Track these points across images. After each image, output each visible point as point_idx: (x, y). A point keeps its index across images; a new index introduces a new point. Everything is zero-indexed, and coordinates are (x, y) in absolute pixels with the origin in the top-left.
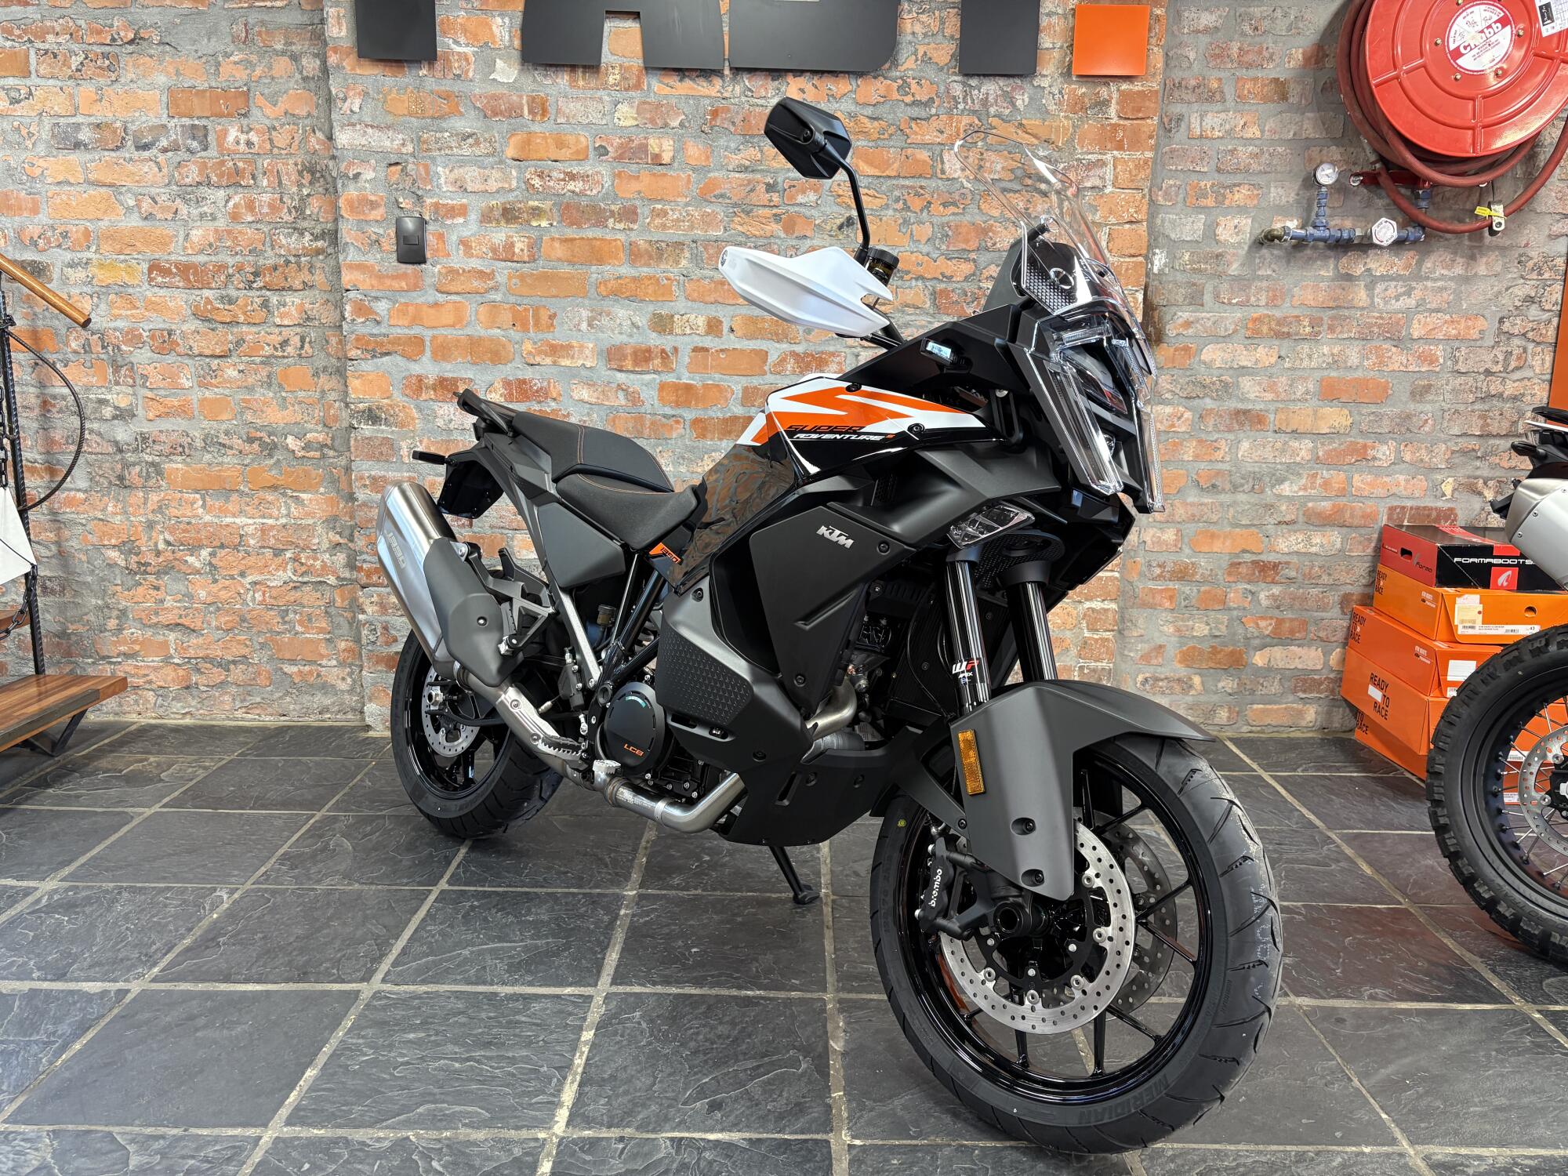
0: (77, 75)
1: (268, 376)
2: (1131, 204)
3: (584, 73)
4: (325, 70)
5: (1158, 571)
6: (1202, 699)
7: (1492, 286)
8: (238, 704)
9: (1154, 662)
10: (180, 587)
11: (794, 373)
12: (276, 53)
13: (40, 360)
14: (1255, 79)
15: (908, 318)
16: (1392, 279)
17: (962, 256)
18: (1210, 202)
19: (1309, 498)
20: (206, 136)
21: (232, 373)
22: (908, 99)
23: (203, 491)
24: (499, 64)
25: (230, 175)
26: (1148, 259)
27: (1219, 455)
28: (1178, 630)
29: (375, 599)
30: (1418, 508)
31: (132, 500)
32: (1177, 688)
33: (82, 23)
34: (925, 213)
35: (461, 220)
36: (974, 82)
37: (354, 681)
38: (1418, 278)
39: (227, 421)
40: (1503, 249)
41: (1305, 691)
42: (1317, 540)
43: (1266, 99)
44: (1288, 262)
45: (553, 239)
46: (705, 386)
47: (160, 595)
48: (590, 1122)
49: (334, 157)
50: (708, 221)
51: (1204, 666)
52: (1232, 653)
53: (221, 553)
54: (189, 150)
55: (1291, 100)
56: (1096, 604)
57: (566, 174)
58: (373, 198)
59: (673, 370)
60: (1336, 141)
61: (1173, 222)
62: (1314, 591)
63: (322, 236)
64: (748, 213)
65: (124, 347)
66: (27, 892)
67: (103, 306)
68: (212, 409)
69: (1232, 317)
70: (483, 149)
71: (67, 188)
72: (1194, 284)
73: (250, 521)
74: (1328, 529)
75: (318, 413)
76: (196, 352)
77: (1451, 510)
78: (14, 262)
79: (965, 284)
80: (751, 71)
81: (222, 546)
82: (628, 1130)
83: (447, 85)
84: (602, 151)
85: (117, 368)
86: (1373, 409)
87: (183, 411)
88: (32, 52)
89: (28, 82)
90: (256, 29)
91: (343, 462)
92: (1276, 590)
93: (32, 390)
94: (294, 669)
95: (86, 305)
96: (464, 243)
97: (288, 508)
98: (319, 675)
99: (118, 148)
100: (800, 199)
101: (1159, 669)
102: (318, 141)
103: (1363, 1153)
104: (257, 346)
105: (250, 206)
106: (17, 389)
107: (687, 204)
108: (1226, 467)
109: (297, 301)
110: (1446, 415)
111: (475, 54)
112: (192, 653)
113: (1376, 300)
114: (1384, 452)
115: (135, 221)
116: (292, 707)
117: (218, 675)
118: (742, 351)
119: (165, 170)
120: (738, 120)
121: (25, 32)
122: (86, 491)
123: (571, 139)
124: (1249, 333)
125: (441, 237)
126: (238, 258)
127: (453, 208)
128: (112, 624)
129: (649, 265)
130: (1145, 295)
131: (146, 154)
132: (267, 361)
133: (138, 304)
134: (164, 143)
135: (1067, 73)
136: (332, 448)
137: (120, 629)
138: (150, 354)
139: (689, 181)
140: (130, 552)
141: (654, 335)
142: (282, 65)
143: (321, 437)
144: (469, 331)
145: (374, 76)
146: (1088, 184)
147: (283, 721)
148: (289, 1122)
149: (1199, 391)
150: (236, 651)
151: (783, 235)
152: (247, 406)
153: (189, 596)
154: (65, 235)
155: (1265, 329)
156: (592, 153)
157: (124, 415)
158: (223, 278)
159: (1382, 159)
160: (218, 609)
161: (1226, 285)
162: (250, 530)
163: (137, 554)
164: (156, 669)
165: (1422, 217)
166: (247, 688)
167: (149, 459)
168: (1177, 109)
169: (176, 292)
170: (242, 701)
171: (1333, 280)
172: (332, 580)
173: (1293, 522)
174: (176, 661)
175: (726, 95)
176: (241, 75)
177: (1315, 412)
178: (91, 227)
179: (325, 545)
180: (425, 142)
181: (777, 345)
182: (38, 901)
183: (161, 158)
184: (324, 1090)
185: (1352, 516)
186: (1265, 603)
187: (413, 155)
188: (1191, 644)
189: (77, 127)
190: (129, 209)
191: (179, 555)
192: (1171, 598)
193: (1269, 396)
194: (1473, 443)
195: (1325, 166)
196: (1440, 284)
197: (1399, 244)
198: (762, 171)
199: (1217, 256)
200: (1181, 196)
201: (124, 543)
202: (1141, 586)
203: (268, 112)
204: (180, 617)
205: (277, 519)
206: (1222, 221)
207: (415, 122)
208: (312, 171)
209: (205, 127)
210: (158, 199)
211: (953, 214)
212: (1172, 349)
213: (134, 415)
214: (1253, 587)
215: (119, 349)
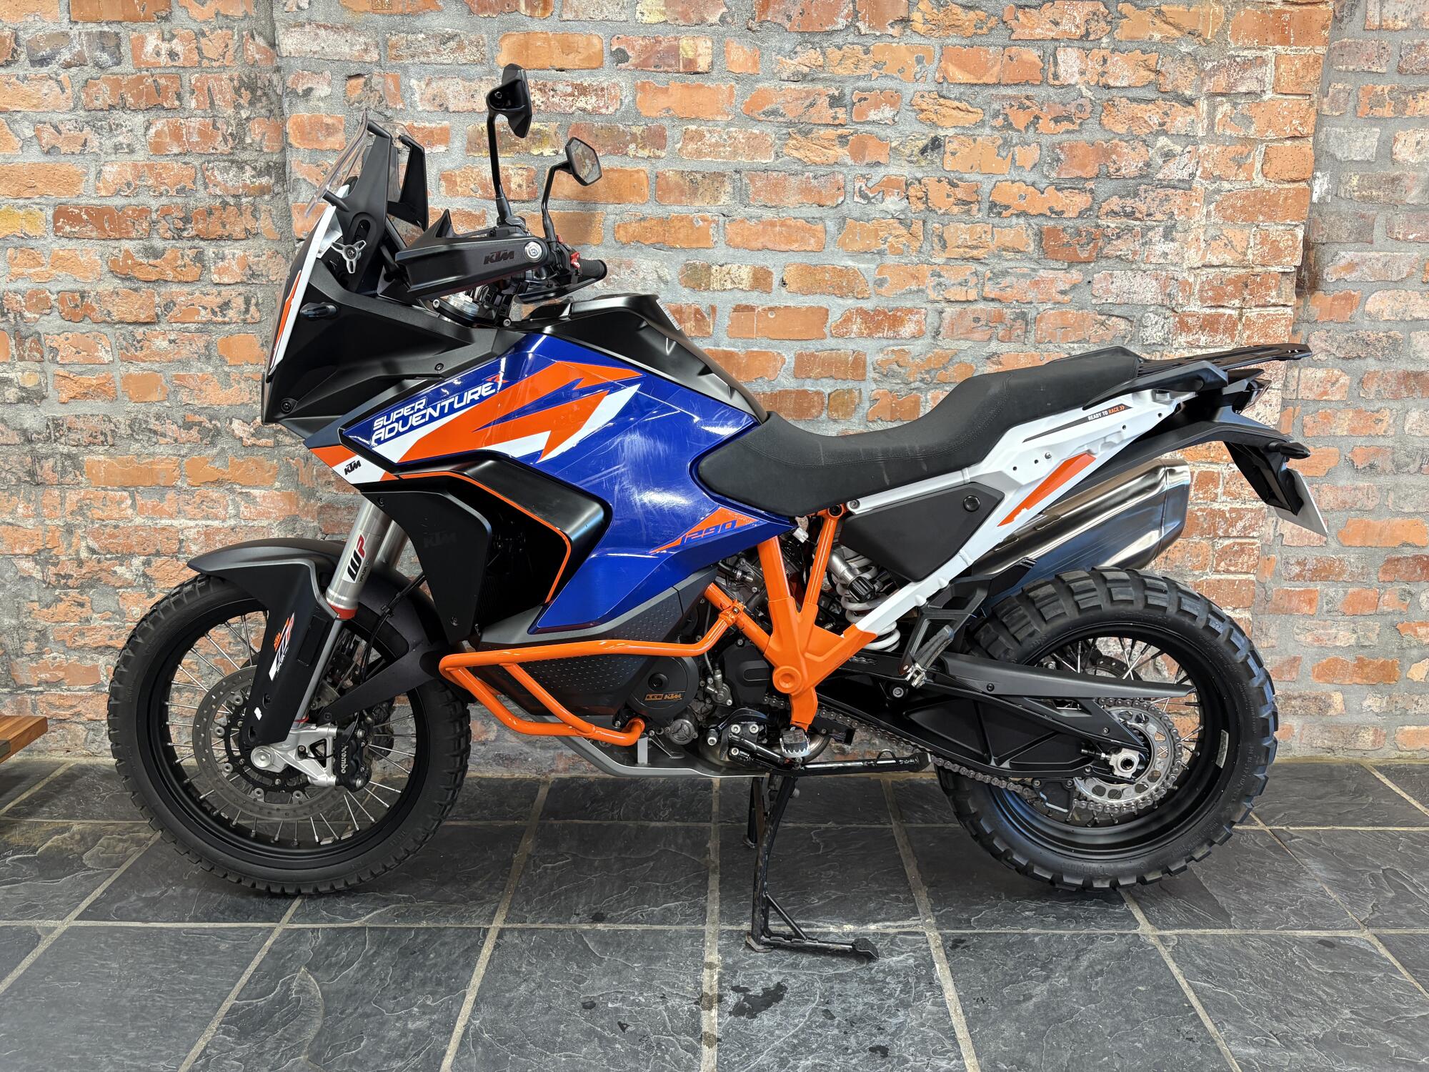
1: (207, 347)
2: (1295, 114)
5: (1297, 569)
6: (1342, 720)
9: (1287, 677)
10: (110, 603)
11: (860, 335)
15: (1006, 264)
17: (1076, 185)
18: (1387, 112)
20: (118, 46)
21: (161, 343)
23: (131, 488)
25: (149, 96)
26: (1308, 185)
27: (1380, 429)
28: (1318, 639)
31: (47, 500)
32: (1314, 708)
34: (1032, 129)
35: (442, 148)
39: (158, 402)
46: (751, 355)
47: (86, 612)
49: (278, 69)
50: (755, 145)
51: (1347, 681)
52: (1382, 665)
53: (157, 562)
54: (97, 64)
57: (575, 86)
58: (329, 121)
59: (710, 335)
61: (1339, 138)
63: (268, 170)
64: (806, 134)
65: (27, 314)
68: (140, 387)
69: (1407, 257)
70: (469, 54)
72: (1363, 216)
73: (192, 523)
76: (116, 318)
79: (1079, 221)
81: (158, 554)
84: (621, 56)
85: (21, 339)
87: (103, 391)
97: (237, 507)
99: (8, 64)
100: (873, 115)
101: (1292, 686)
102: (259, 49)
104: (191, 309)
105: (176, 134)
107: (729, 124)
108: (1389, 442)
109: (239, 253)
118: (797, 309)
119: (69, 91)
120: (794, 12)
123: (581, 41)
124: (1427, 276)
126: (164, 200)
127: (432, 132)
128: (30, 647)
129: (680, 203)
130: (1306, 231)
131: (44, 71)
132: (204, 328)
133: (43, 260)
134: (66, 56)
136: (290, 435)
137: (40, 654)
138: (59, 322)
139: (731, 95)
140: (47, 563)
141: (687, 291)
146: (1243, 89)
149: (1359, 349)
151: (849, 161)
152: (181, 384)
153: (121, 613)
156: (607, 60)
157: (32, 397)
158: (145, 225)
161: (1402, 217)
162: (192, 534)
163: (55, 565)
164: (83, 699)
167: (65, 451)
169: (89, 244)
180: (393, 47)
181: (840, 301)
183: (63, 75)
186: (1425, 606)
187: (378, 64)
188: (1332, 655)
190: (26, 142)
191: (105, 564)
192: (1310, 602)
198: (824, 79)
199: (1395, 180)
200: (1351, 104)
201: (39, 552)
202: (1273, 588)
203: (196, 11)
204: (111, 638)
205: (224, 521)
206: (1401, 135)
207: (381, 21)
208: (251, 88)
209: (117, 34)
210: (61, 127)
211: (1067, 132)
212: (1329, 299)
213: (44, 397)
214: (1414, 589)
215: (22, 317)
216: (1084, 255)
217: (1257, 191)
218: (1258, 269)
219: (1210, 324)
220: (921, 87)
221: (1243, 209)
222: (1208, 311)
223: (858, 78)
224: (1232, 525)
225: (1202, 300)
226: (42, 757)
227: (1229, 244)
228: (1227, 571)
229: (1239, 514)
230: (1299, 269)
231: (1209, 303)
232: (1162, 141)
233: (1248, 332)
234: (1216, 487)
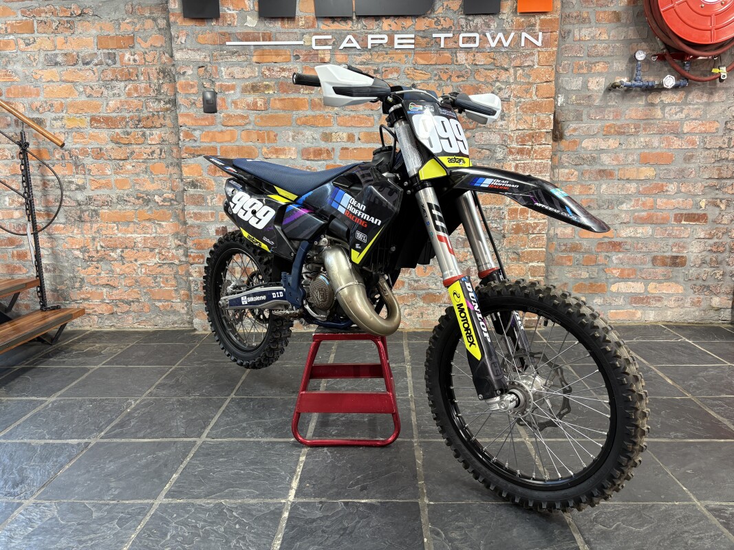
0: (55, 32)
1: (146, 168)
2: (547, 73)
3: (288, 21)
4: (169, 25)
5: (563, 248)
7: (721, 107)
8: (135, 321)
10: (108, 267)
12: (146, 18)
13: (42, 164)
14: (605, 12)
16: (673, 104)
18: (585, 71)
19: (635, 211)
20: (115, 58)
21: (129, 167)
22: (440, 27)
23: (117, 222)
24: (249, 18)
25: (126, 76)
26: (555, 99)
27: (592, 191)
28: (574, 275)
29: (197, 270)
30: (689, 214)
31: (85, 227)
33: (57, 7)
34: (449, 80)
35: (232, 92)
36: (470, 18)
37: (188, 309)
38: (686, 103)
39: (128, 190)
40: (726, 89)
41: (636, 303)
42: (640, 230)
43: (610, 21)
44: (623, 98)
45: (275, 99)
47: (99, 271)
48: (305, 495)
49: (173, 65)
51: (587, 292)
52: (600, 286)
53: (127, 250)
54: (107, 64)
55: (622, 21)
56: (535, 264)
57: (281, 68)
58: (192, 83)
59: (332, 159)
60: (645, 40)
61: (567, 81)
62: (639, 255)
63: (169, 102)
65: (80, 157)
66: (42, 402)
67: (70, 138)
68: (120, 184)
69: (596, 126)
70: (242, 58)
71: (52, 84)
72: (578, 111)
73: (139, 236)
74: (645, 225)
75: (169, 185)
76: (113, 158)
77: (705, 214)
78: (29, 119)
80: (366, 17)
81: (126, 248)
82: (323, 499)
83: (225, 30)
84: (297, 57)
85: (77, 167)
86: (666, 167)
87: (107, 185)
88: (35, 21)
89: (33, 35)
90: (137, 7)
91: (181, 207)
92: (620, 255)
93: (38, 178)
94: (160, 304)
95: (62, 138)
96: (235, 103)
97: (156, 229)
98: (172, 307)
99: (75, 65)
100: (390, 76)
102: (166, 58)
103: (675, 505)
104: (140, 154)
105: (136, 89)
106: (32, 177)
108: (595, 197)
109: (158, 133)
110: (701, 170)
111: (237, 14)
112: (114, 297)
113: (666, 115)
114: (672, 188)
115: (83, 98)
116: (160, 321)
117: (126, 308)
118: (365, 149)
119: (97, 74)
120: (360, 40)
121: (32, 12)
122: (64, 224)
123: (283, 52)
124: (604, 133)
125: (223, 100)
126: (131, 114)
127: (229, 86)
128: (77, 285)
129: (320, 110)
130: (554, 116)
131: (88, 67)
132: (145, 161)
133: (86, 137)
134: (96, 61)
135: (515, 12)
136: (176, 201)
137: (81, 287)
138: (92, 160)
140: (85, 252)
141: (323, 142)
142: (149, 23)
143: (170, 196)
144: (237, 143)
145: (190, 25)
146: (526, 64)
147: (156, 328)
148: (166, 497)
149: (581, 161)
150: (135, 296)
152: (136, 183)
153: (112, 271)
154: (52, 106)
155: (612, 130)
156: (292, 58)
157: (80, 188)
158: (124, 123)
159: (667, 46)
160: (125, 277)
161: (593, 111)
162: (139, 240)
163: (88, 252)
164: (98, 305)
165: (687, 74)
166: (140, 313)
167: (93, 208)
168: (568, 27)
169: (103, 130)
170: (137, 320)
171: (645, 106)
172: (177, 262)
173: (628, 223)
174: (107, 301)
175: (354, 29)
176: (130, 28)
177: (638, 169)
178: (63, 102)
179: (174, 246)
182: (48, 405)
183: (95, 68)
184: (182, 483)
185: (657, 219)
186: (615, 261)
187: (210, 62)
188: (580, 282)
189: (56, 55)
190: (80, 92)
191: (107, 252)
192: (570, 260)
193: (615, 163)
194: (715, 182)
195: (640, 52)
196: (696, 106)
197: (676, 88)
198: (372, 64)
199: (589, 96)
200: (571, 69)
201: (82, 247)
202: (556, 255)
203: (143, 45)
204: (108, 281)
205: (151, 234)
206: (590, 79)
207: (211, 47)
208: (164, 72)
209: (114, 53)
210: (94, 87)
211: (462, 81)
212: (567, 142)
213: (85, 188)
214: (609, 254)
215: (78, 158)
216: (471, 126)
217: (534, 102)
218: (537, 131)
219: (521, 152)
220: (408, 66)
221: (530, 109)
222: (520, 147)
223: (384, 63)
224: (535, 228)
225: (517, 142)
226: (80, 329)
227: (525, 122)
228: (534, 247)
229: (537, 225)
230: (554, 131)
231: (520, 143)
232: (498, 84)
233: (535, 155)
234: (528, 214)
